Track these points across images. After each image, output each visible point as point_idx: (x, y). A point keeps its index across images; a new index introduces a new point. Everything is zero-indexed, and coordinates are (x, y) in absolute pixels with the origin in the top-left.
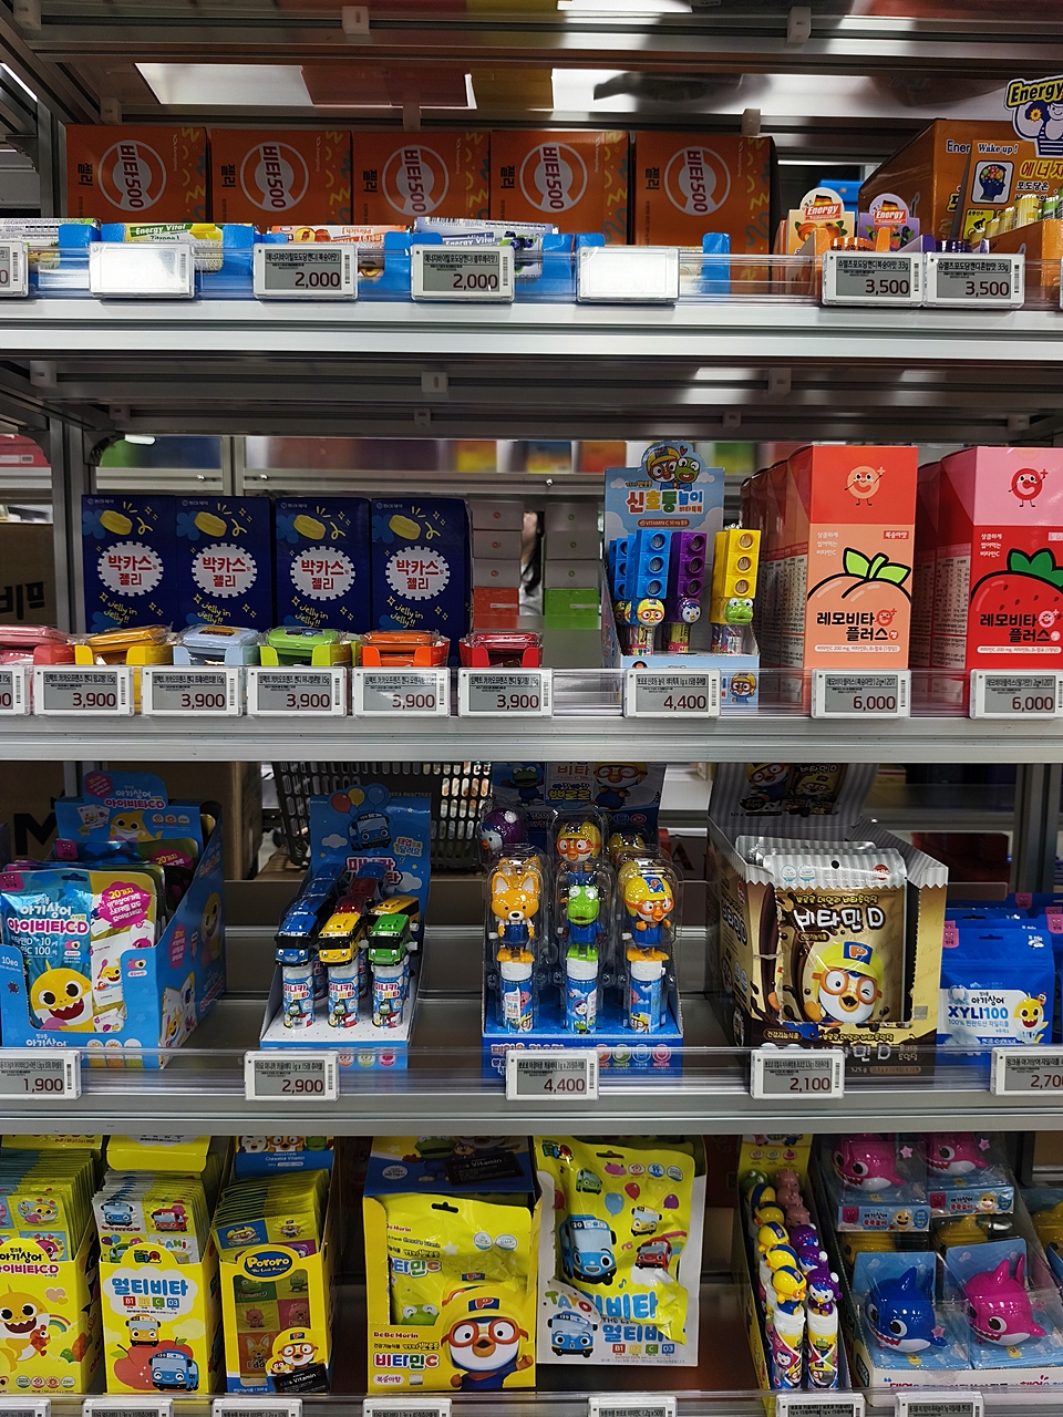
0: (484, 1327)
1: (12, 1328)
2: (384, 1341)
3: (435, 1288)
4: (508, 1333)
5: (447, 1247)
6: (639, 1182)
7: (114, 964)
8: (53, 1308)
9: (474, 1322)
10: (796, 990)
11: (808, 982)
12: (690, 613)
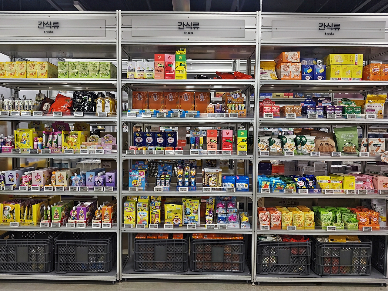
0: (177, 219)
1: (128, 218)
2: (166, 220)
3: (172, 214)
4: (179, 220)
5: (173, 209)
6: (193, 204)
7: (140, 179)
8: (132, 216)
9: (176, 218)
10: (208, 182)
11: (209, 181)
12: (197, 145)
